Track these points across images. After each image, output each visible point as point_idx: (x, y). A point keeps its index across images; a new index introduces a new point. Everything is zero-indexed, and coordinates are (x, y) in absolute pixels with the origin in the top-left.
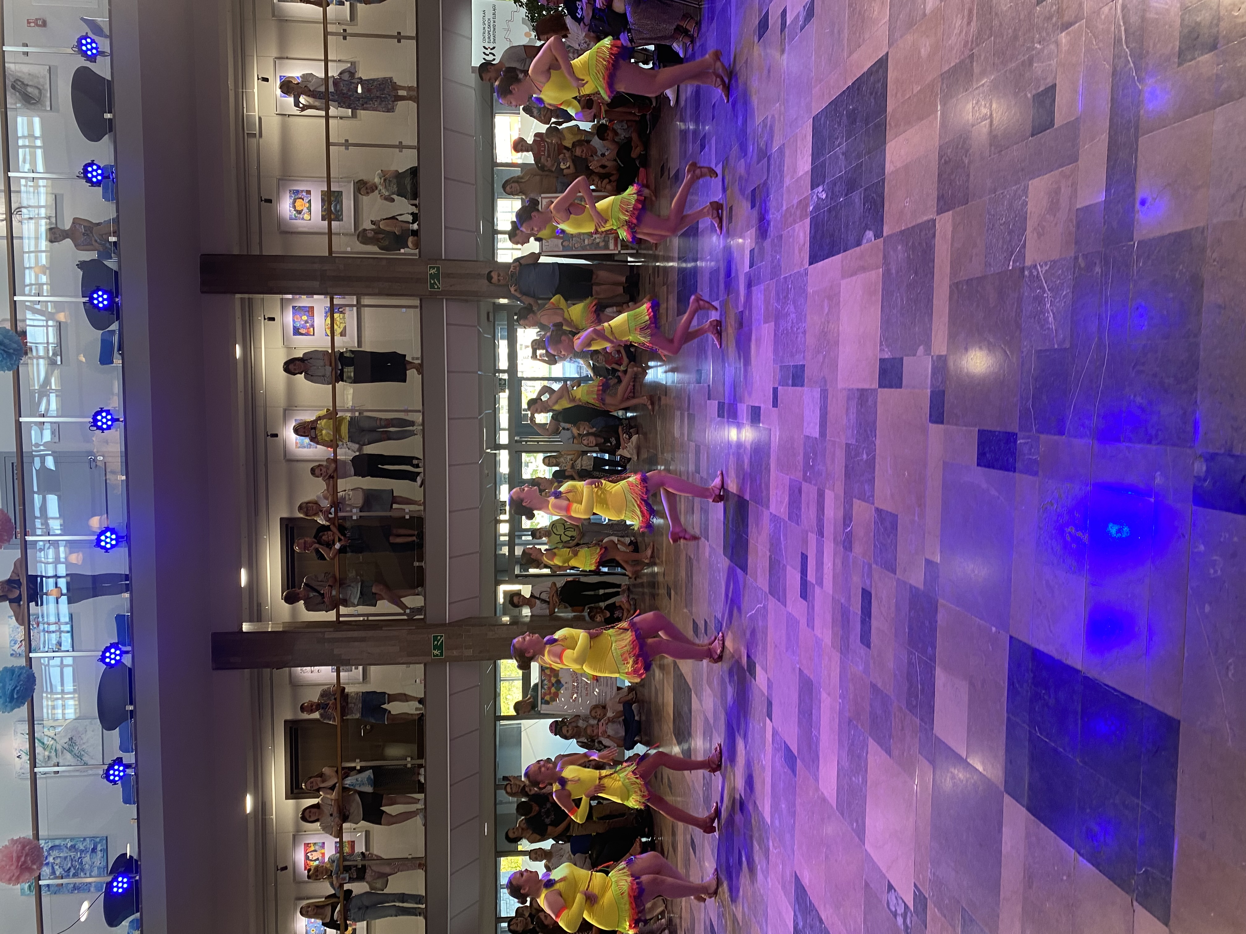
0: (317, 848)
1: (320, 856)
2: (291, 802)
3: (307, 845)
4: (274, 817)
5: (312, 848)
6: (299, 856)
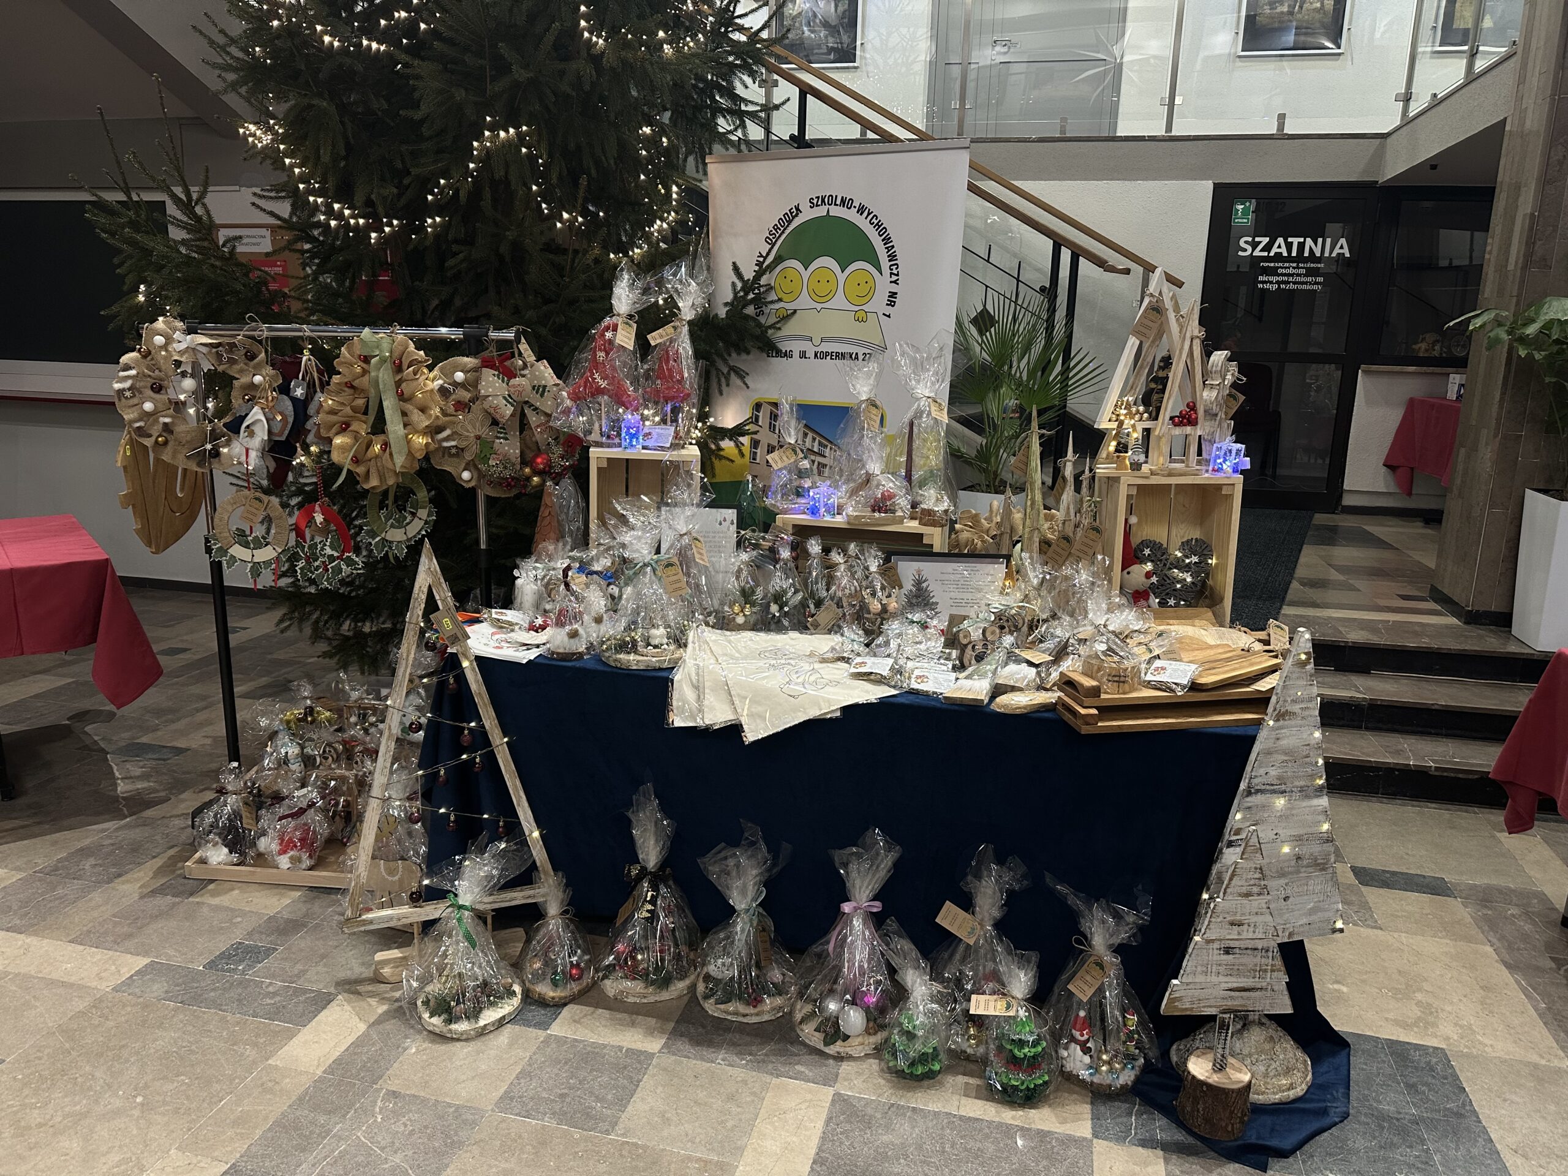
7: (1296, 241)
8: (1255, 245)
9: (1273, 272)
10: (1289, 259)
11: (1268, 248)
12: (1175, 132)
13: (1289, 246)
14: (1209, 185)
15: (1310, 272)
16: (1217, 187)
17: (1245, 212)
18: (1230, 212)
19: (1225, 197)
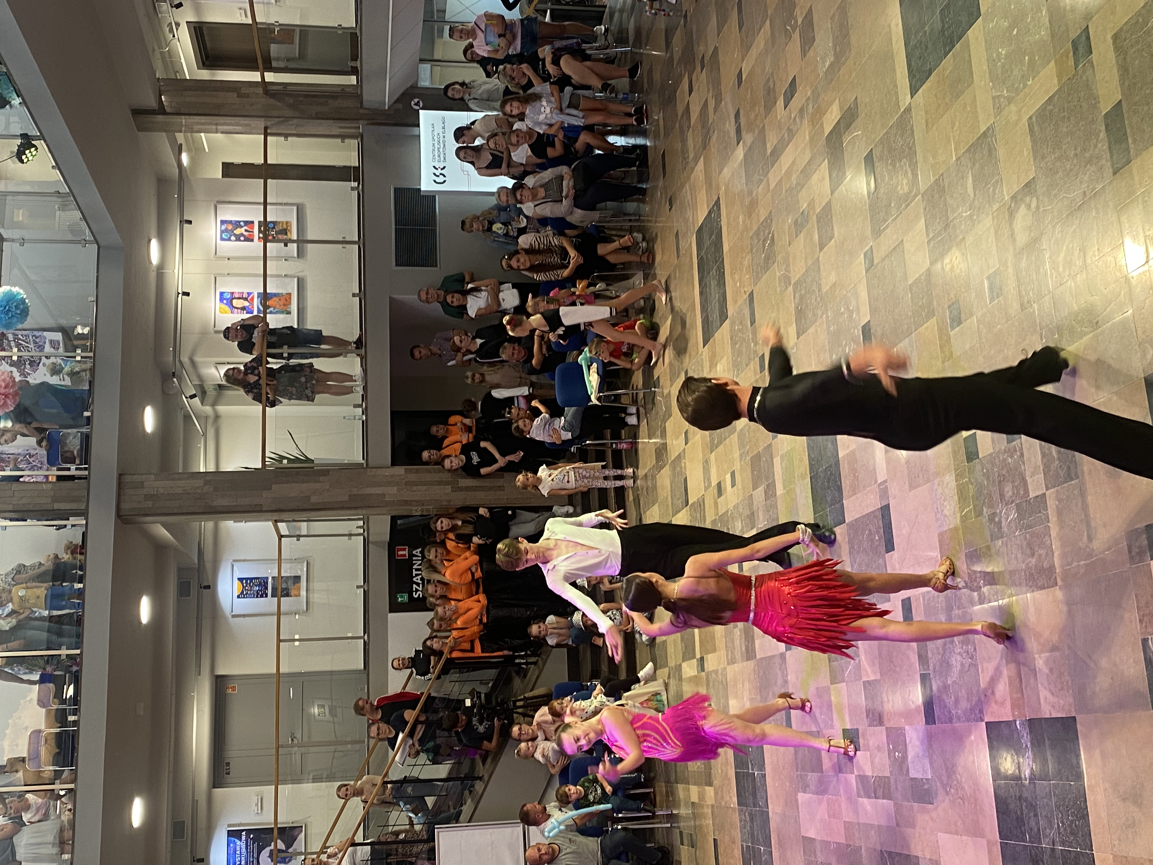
7: (414, 572)
8: (417, 590)
12: (361, 634)
14: (391, 616)
16: (391, 611)
17: (402, 597)
18: (402, 604)
19: (395, 607)
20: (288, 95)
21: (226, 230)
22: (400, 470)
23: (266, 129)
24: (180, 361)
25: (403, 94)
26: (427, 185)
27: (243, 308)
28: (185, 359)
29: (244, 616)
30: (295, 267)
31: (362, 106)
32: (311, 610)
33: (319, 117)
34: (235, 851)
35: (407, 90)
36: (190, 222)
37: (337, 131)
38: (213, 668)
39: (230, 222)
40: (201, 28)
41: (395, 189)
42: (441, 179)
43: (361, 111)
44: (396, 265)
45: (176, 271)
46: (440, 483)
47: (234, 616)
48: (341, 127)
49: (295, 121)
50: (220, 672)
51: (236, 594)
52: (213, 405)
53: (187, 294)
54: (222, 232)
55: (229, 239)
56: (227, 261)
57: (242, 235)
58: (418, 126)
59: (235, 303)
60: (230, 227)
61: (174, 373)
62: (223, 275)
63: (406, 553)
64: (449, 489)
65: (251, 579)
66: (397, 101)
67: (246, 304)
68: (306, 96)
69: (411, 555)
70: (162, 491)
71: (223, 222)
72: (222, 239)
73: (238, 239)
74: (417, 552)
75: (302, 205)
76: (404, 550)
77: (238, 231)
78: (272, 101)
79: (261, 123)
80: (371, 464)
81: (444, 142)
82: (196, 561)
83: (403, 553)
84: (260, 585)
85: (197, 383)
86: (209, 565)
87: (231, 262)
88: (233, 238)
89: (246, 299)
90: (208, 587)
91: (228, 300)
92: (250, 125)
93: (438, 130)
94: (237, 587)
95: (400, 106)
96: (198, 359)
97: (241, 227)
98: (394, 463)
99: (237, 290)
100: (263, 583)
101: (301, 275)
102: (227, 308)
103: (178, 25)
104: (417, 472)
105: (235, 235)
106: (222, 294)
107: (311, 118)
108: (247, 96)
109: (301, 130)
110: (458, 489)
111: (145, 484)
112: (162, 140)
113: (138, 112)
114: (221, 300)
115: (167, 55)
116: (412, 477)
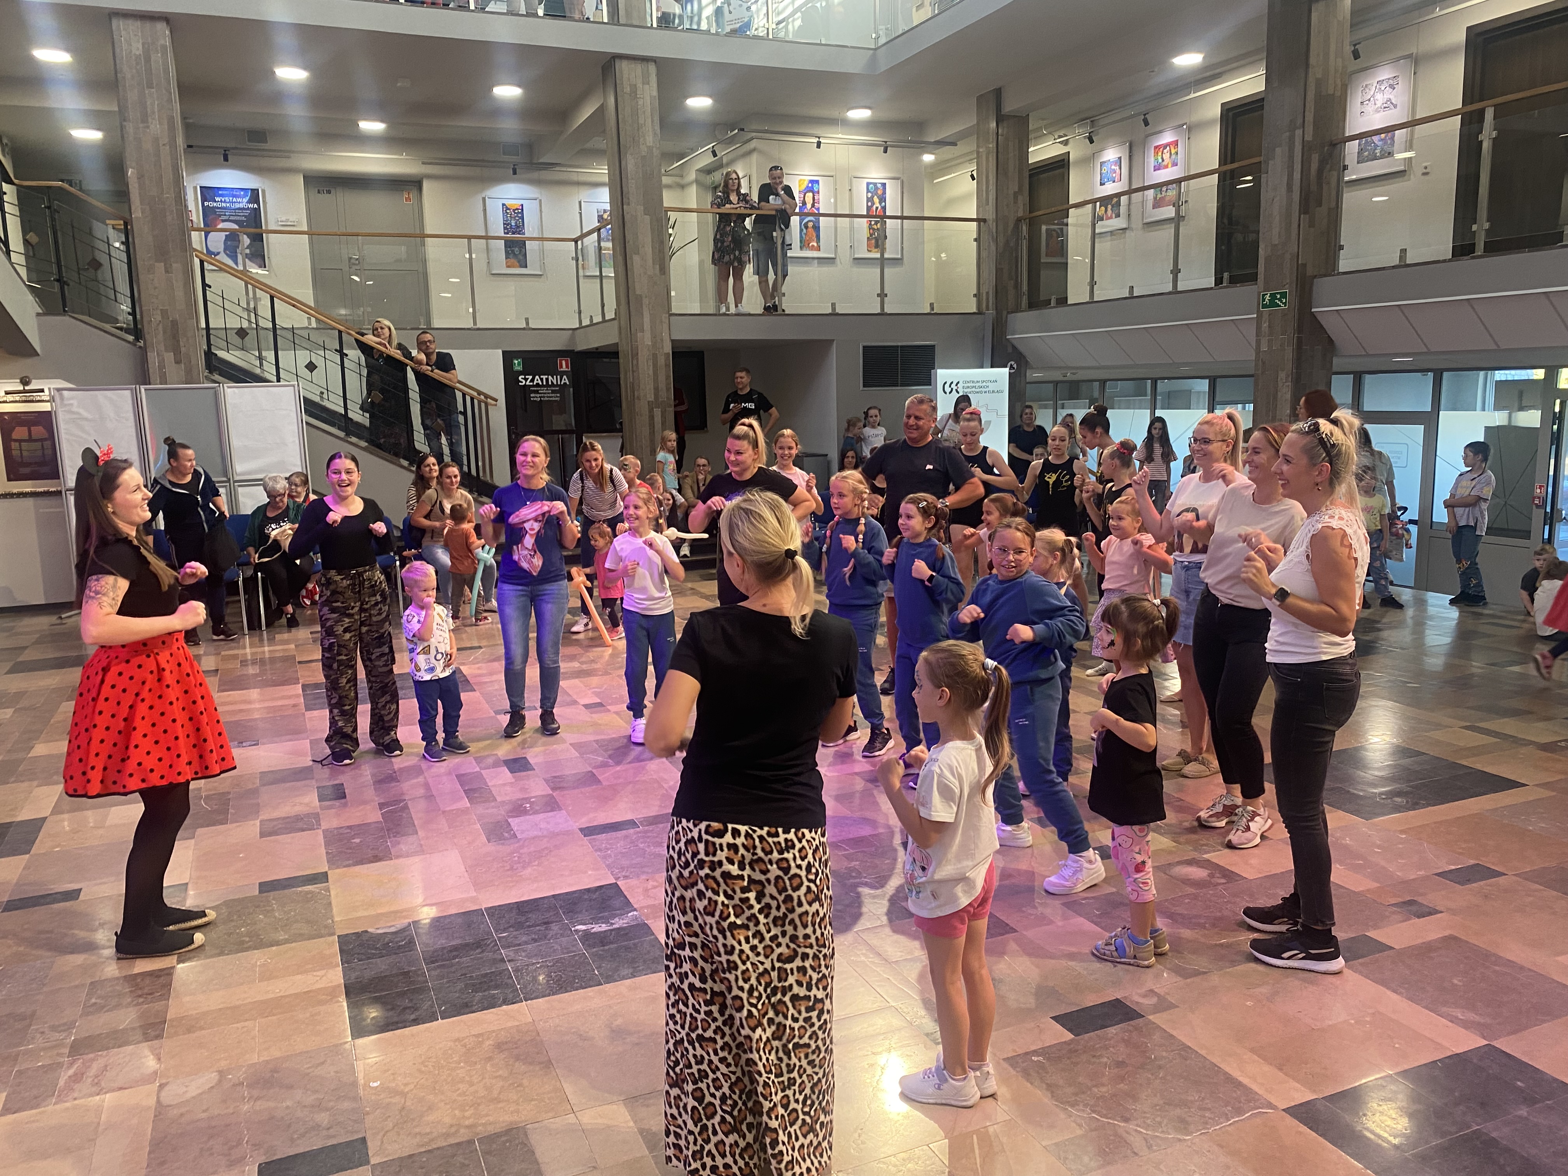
0: (1173, 157)
1: (1165, 163)
2: (1217, 111)
3: (1176, 143)
4: (1192, 95)
5: (1173, 151)
6: (1167, 137)
7: (544, 377)
8: (526, 380)
9: (537, 392)
10: (543, 386)
11: (532, 380)
12: (479, 326)
13: (542, 380)
14: (500, 352)
15: (553, 392)
16: (504, 352)
17: (519, 364)
18: (512, 364)
19: (508, 357)
20: (1017, 240)
21: (876, 188)
22: (668, 348)
23: (984, 221)
24: (752, 139)
25: (1021, 354)
26: (943, 375)
27: (804, 203)
28: (753, 144)
29: (485, 210)
30: (844, 256)
31: (1008, 313)
32: (492, 278)
33: (999, 271)
34: (234, 196)
35: (1024, 357)
36: (885, 151)
37: (984, 291)
38: (430, 177)
39: (884, 193)
40: (1063, 166)
41: (934, 346)
42: (948, 389)
43: (1005, 313)
44: (864, 347)
45: (840, 136)
46: (656, 389)
47: (484, 199)
48: (987, 293)
49: (993, 248)
50: (426, 185)
51: (507, 202)
52: (697, 181)
53: (819, 146)
54: (875, 184)
55: (868, 191)
56: (848, 188)
57: (873, 204)
58: (992, 367)
59: (810, 195)
60: (880, 192)
61: (743, 130)
62: (835, 183)
63: (564, 368)
64: (651, 398)
65: (523, 218)
66: (1014, 347)
67: (809, 206)
68: (1017, 258)
69: (562, 374)
70: (641, 102)
71: (884, 185)
72: (868, 184)
73: (868, 200)
74: (565, 380)
75: (902, 264)
76: (567, 367)
77: (876, 200)
78: (1011, 225)
79: (990, 215)
80: (672, 318)
81: (981, 392)
82: (541, 161)
83: (564, 365)
84: (517, 226)
85: (725, 160)
86: (535, 175)
87: (848, 192)
88: (870, 195)
89: (813, 206)
90: (515, 173)
91: (812, 187)
92: (987, 204)
93: (992, 387)
94: (513, 203)
95: (1010, 350)
96: (754, 157)
97: (880, 203)
98: (673, 341)
99: (821, 197)
100: (519, 228)
101: (838, 260)
102: (804, 187)
103: (1066, 143)
104: (667, 365)
105: (872, 197)
106: (817, 182)
107: (998, 263)
108: (1016, 202)
109: (984, 254)
110: (651, 406)
111: (647, 87)
112: (970, 121)
113: (998, 93)
114: (812, 182)
115: (1039, 134)
116: (661, 361)
